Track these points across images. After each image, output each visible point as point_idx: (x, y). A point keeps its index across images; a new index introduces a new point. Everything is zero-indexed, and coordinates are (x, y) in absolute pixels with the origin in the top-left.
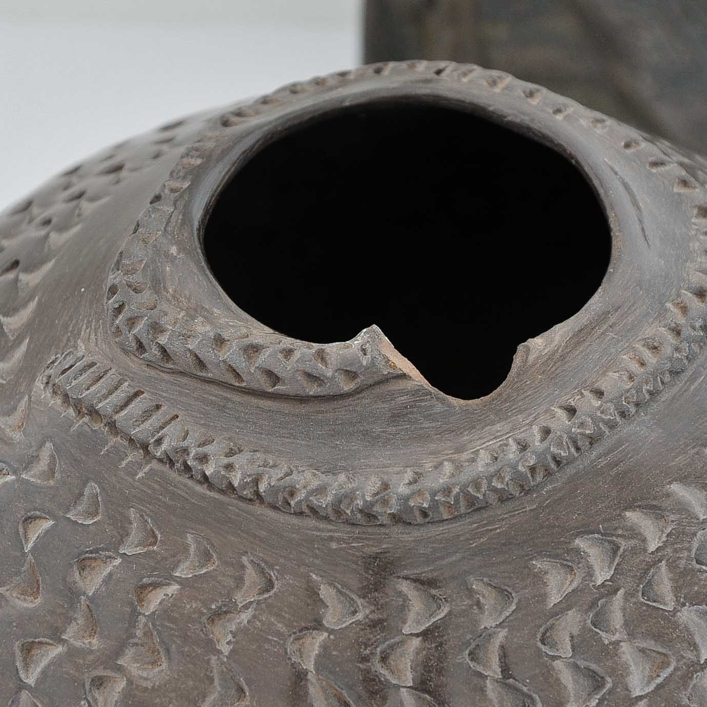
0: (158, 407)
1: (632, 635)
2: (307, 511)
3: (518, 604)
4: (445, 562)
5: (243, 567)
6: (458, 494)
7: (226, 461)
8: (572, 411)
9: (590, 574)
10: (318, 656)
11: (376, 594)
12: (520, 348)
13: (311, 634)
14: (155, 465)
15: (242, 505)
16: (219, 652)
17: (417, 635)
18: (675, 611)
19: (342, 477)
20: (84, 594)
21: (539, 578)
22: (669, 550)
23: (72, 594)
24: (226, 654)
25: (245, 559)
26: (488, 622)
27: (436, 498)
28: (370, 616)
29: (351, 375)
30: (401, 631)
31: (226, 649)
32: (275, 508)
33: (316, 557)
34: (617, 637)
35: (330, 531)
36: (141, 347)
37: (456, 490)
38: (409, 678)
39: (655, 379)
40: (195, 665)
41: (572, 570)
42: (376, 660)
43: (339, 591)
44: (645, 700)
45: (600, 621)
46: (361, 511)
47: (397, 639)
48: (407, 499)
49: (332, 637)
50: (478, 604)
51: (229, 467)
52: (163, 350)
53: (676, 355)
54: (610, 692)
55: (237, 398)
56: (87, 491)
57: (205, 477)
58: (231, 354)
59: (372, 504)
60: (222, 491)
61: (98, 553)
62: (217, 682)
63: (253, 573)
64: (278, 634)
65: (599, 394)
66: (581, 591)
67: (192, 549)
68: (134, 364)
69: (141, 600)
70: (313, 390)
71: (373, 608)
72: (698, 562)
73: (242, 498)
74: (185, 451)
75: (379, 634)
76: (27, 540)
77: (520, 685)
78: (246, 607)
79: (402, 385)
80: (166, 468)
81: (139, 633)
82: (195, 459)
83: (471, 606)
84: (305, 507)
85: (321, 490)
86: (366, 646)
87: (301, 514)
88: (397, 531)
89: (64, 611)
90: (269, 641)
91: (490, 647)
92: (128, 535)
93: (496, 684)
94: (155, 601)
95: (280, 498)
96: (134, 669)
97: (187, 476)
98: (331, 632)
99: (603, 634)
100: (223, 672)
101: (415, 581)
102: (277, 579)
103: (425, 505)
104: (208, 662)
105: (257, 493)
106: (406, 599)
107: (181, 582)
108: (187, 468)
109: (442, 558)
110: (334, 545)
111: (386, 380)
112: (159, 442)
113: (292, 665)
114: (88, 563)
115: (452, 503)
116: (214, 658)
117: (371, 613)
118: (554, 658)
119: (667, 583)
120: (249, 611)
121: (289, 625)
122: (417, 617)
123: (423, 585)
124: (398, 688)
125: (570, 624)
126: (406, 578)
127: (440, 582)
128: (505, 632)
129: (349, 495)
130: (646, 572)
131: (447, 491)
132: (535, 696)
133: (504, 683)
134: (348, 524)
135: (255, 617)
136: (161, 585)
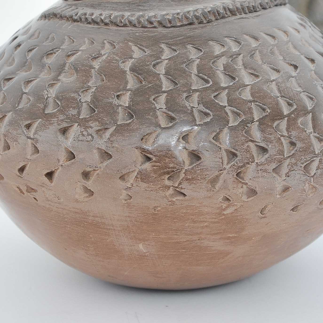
0: (77, 8)
1: (245, 68)
2: (128, 24)
3: (204, 53)
4: (177, 39)
5: (104, 43)
6: (182, 15)
9: (230, 48)
10: (131, 66)
11: (152, 47)
13: (128, 60)
14: (75, 23)
15: (105, 27)
16: (95, 68)
17: (167, 59)
18: (262, 64)
19: (141, 13)
20: (47, 63)
21: (211, 47)
22: (260, 48)
23: (43, 65)
24: (97, 68)
25: (105, 41)
26: (192, 57)
27: (174, 16)
28: (150, 53)
30: (161, 58)
32: (117, 25)
33: (131, 38)
34: (240, 67)
35: (136, 30)
38: (163, 72)
40: (86, 72)
41: (224, 47)
42: (151, 66)
43: (139, 48)
44: (250, 86)
45: (234, 62)
46: (147, 21)
47: (160, 60)
48: (164, 16)
49: (136, 60)
50: (189, 52)
56: (50, 36)
57: (92, 20)
59: (152, 17)
60: (98, 24)
61: (53, 50)
62: (93, 77)
63: (108, 46)
64: (116, 60)
66: (227, 51)
67: (87, 42)
69: (68, 60)
71: (151, 51)
72: (270, 54)
73: (106, 24)
75: (153, 58)
76: (28, 56)
77: (204, 76)
80: (79, 23)
81: (66, 69)
82: (89, 15)
83: (186, 52)
84: (127, 22)
85: (132, 16)
86: (148, 62)
87: (125, 26)
88: (160, 29)
89: (40, 70)
90: (113, 62)
91: (193, 65)
92: (64, 43)
93: (195, 76)
94: (73, 58)
95: (118, 20)
96: (64, 79)
97: (86, 23)
98: (135, 58)
99: (235, 66)
100: (96, 74)
101: (166, 44)
102: (117, 45)
103: (170, 18)
104: (91, 71)
105: (110, 21)
106: (163, 49)
107: (82, 51)
108: (86, 20)
109: (177, 38)
110: (137, 34)
112: (76, 15)
113: (121, 69)
114: (50, 55)
115: (180, 18)
116: (93, 70)
117: (150, 52)
118: (217, 70)
119: (259, 56)
120: (106, 55)
121: (120, 57)
122: (167, 53)
123: (169, 45)
124: (159, 74)
125: (223, 61)
126: (163, 43)
127: (176, 44)
128: (199, 60)
129: (143, 16)
130: (251, 52)
131: (178, 14)
132: (210, 80)
133: (198, 76)
134: (142, 27)
135: (108, 56)
136: (74, 54)
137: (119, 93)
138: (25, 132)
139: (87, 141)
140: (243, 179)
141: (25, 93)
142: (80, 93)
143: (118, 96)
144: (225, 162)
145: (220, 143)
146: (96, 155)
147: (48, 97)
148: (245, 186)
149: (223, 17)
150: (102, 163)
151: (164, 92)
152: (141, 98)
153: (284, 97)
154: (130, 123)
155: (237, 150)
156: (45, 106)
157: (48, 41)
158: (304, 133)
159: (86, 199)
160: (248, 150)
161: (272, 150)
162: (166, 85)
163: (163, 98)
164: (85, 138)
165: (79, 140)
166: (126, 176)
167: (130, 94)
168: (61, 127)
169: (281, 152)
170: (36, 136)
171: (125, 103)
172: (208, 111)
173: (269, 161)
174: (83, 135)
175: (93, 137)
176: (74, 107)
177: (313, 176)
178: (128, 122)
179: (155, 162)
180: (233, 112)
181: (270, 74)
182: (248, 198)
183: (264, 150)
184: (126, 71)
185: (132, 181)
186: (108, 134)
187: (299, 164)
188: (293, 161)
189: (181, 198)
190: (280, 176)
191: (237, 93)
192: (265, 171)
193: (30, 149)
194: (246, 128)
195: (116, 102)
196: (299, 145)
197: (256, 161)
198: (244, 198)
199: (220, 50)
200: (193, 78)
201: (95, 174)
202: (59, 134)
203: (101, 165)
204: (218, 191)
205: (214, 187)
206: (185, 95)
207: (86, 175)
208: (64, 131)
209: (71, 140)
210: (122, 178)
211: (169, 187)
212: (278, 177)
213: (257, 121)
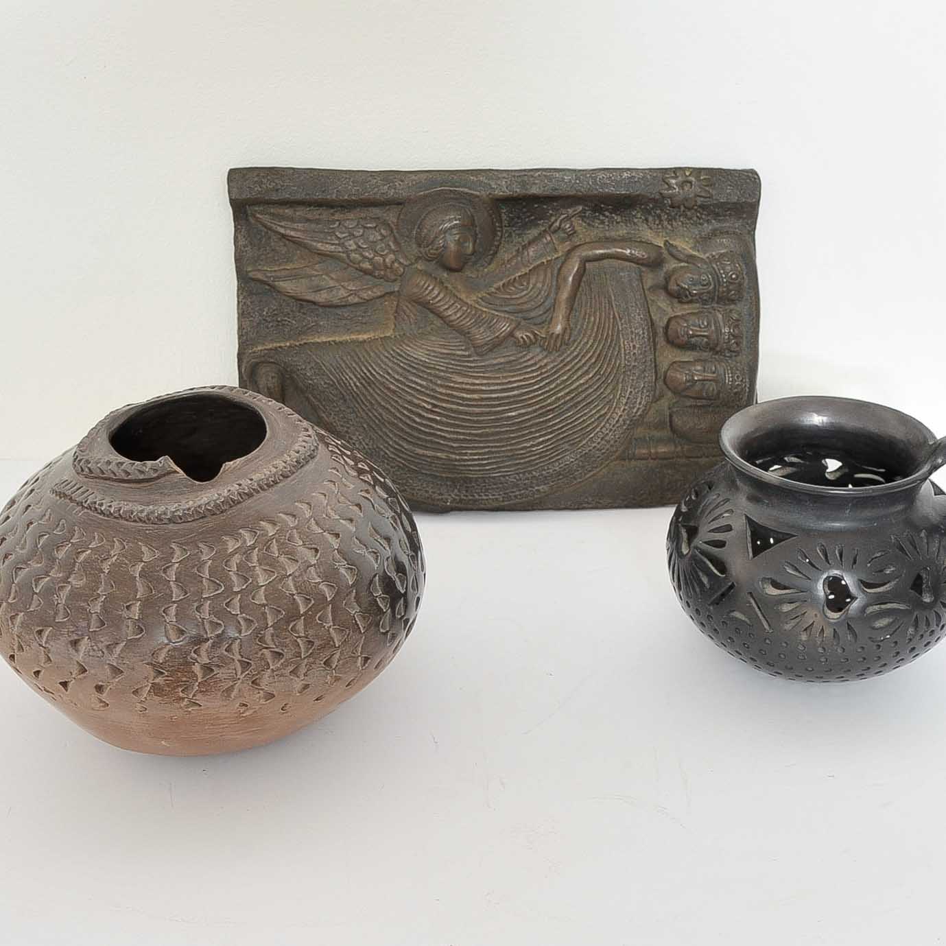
0: (88, 490)
1: (260, 564)
2: (138, 520)
3: (216, 552)
4: (189, 536)
5: (114, 542)
6: (193, 511)
7: (109, 504)
8: (240, 485)
9: (245, 542)
10: (141, 571)
11: (163, 548)
12: (224, 465)
13: (138, 564)
14: (86, 510)
15: (115, 520)
16: (104, 572)
17: (177, 563)
18: (278, 557)
19: (151, 507)
20: (58, 558)
21: (225, 543)
22: (277, 536)
23: (54, 560)
25: (115, 539)
26: (204, 558)
27: (185, 511)
28: (160, 556)
29: (156, 471)
30: (172, 561)
31: (107, 571)
32: (127, 520)
33: (142, 537)
34: (254, 565)
35: (146, 526)
36: (82, 470)
37: (193, 509)
38: (174, 578)
39: (275, 476)
40: (95, 578)
41: (238, 540)
42: (161, 572)
43: (149, 548)
44: (265, 586)
45: (248, 559)
46: (157, 518)
47: (170, 564)
48: (174, 512)
49: (146, 564)
50: (201, 552)
51: (110, 506)
52: (89, 469)
53: (284, 470)
54: (250, 583)
55: (116, 484)
56: (61, 523)
57: (102, 511)
58: (113, 467)
59: (161, 514)
60: (108, 516)
61: (63, 543)
62: (103, 584)
63: (118, 543)
64: (126, 564)
65: (251, 480)
66: (241, 548)
67: (96, 538)
68: (81, 478)
69: (77, 558)
70: (142, 477)
71: (161, 553)
72: (289, 540)
73: (115, 518)
74: (95, 503)
75: (163, 563)
76: (39, 543)
77: (216, 580)
78: (115, 555)
79: (176, 475)
80: (89, 511)
81: (76, 569)
82: (99, 505)
83: (198, 552)
84: (137, 518)
85: (142, 511)
86: (158, 566)
87: (135, 521)
88: (171, 526)
89: (51, 566)
90: (122, 567)
91: (205, 568)
92: (74, 535)
93: (207, 580)
94: (82, 557)
95: (128, 515)
96: (74, 582)
97: (96, 512)
98: (145, 562)
99: (249, 564)
100: (105, 580)
101: (177, 543)
102: (126, 545)
103: (181, 515)
104: (100, 576)
105: (120, 515)
106: (174, 550)
107: (91, 549)
108: (96, 509)
110: (147, 532)
111: (169, 473)
112: (86, 502)
113: (130, 574)
114: (60, 548)
115: (191, 514)
116: (102, 575)
118: (230, 571)
119: (276, 547)
120: (116, 557)
121: (130, 561)
122: (178, 556)
123: (180, 545)
124: (170, 581)
125: (236, 559)
126: (174, 542)
127: (187, 544)
128: (211, 561)
129: (153, 512)
130: (267, 543)
131: (189, 509)
132: (222, 584)
133: (210, 580)
134: (152, 523)
135: (118, 559)
136: (84, 551)
137: (128, 604)
138: (37, 638)
139: (98, 657)
140: (259, 685)
141: (36, 593)
142: (89, 602)
143: (128, 607)
144: (239, 673)
145: (233, 654)
146: (108, 671)
147: (58, 603)
148: (261, 692)
149: (239, 503)
150: (114, 677)
151: (174, 602)
152: (151, 611)
153: (300, 593)
154: (140, 638)
155: (250, 660)
156: (56, 614)
157: (58, 529)
158: (323, 629)
159: (102, 709)
160: (263, 658)
161: (288, 654)
162: (177, 594)
163: (173, 610)
164: (95, 654)
165: (90, 656)
166: (139, 690)
167: (140, 605)
168: (72, 639)
169: (298, 655)
170: (47, 645)
171: (135, 615)
172: (219, 622)
173: (284, 666)
174: (94, 650)
175: (103, 652)
176: (84, 618)
177: (334, 669)
178: (138, 637)
179: (167, 676)
180: (246, 620)
181: (287, 567)
182: (266, 701)
183: (279, 655)
184: (136, 577)
185: (145, 696)
186: (118, 649)
187: (317, 661)
188: (311, 660)
189: (197, 708)
190: (298, 677)
191: (250, 597)
192: (282, 675)
193: (43, 658)
194: (260, 635)
195: (125, 614)
196: (317, 643)
197: (271, 667)
198: (262, 701)
199: (234, 545)
200: (205, 584)
201: (108, 688)
202: (69, 646)
203: (113, 681)
204: (234, 699)
205: (229, 696)
206: (196, 604)
207: (99, 689)
208: (75, 643)
209: (81, 655)
210: (136, 692)
211: (183, 699)
212: (296, 679)
213: (271, 627)
